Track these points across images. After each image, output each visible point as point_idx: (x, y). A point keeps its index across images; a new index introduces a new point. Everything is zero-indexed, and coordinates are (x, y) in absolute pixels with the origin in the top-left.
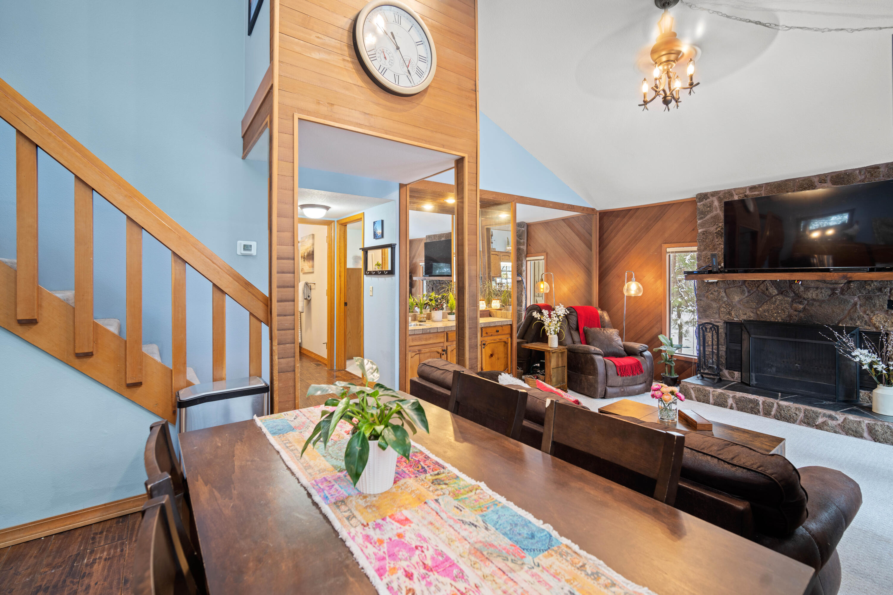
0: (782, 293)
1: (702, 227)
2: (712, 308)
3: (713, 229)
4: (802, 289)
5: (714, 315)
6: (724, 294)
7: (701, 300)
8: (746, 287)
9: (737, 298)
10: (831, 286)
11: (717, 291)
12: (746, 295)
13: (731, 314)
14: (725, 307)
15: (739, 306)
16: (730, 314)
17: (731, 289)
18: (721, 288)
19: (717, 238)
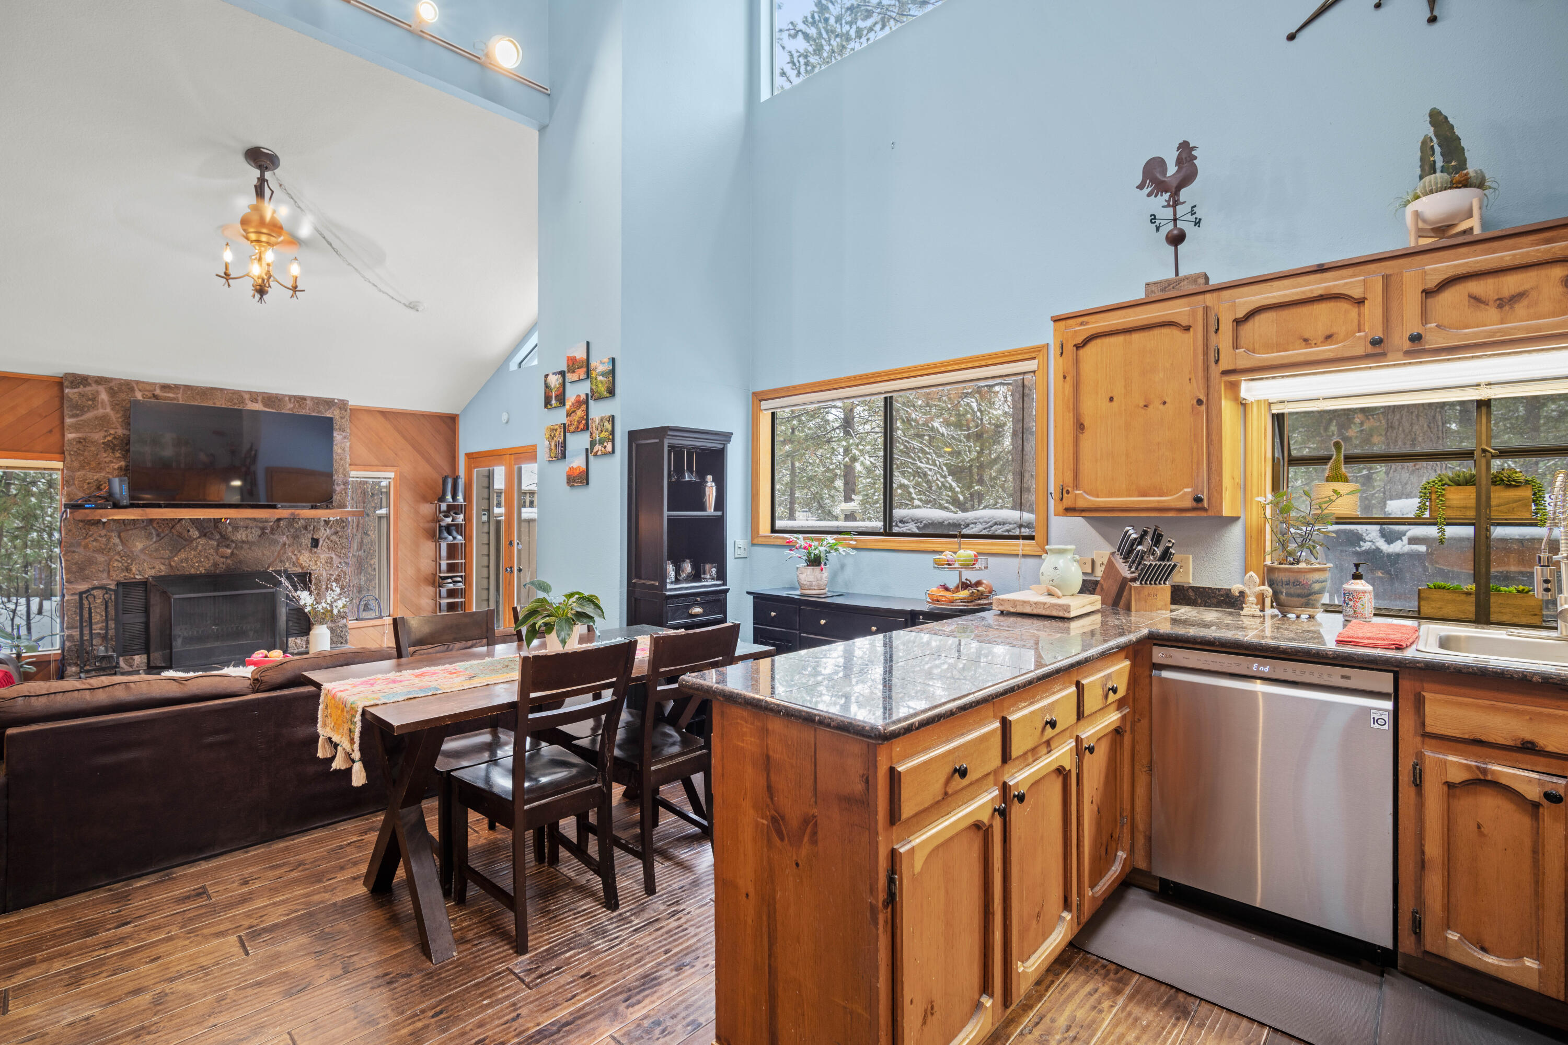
0: (205, 535)
1: (81, 431)
2: (96, 563)
3: (98, 436)
4: (230, 529)
5: (100, 574)
6: (118, 541)
7: (74, 552)
8: (154, 528)
9: (139, 546)
10: (261, 525)
11: (105, 535)
12: (154, 540)
13: (131, 570)
14: (120, 560)
15: (142, 557)
16: (128, 569)
17: (130, 532)
18: (112, 531)
19: (105, 451)
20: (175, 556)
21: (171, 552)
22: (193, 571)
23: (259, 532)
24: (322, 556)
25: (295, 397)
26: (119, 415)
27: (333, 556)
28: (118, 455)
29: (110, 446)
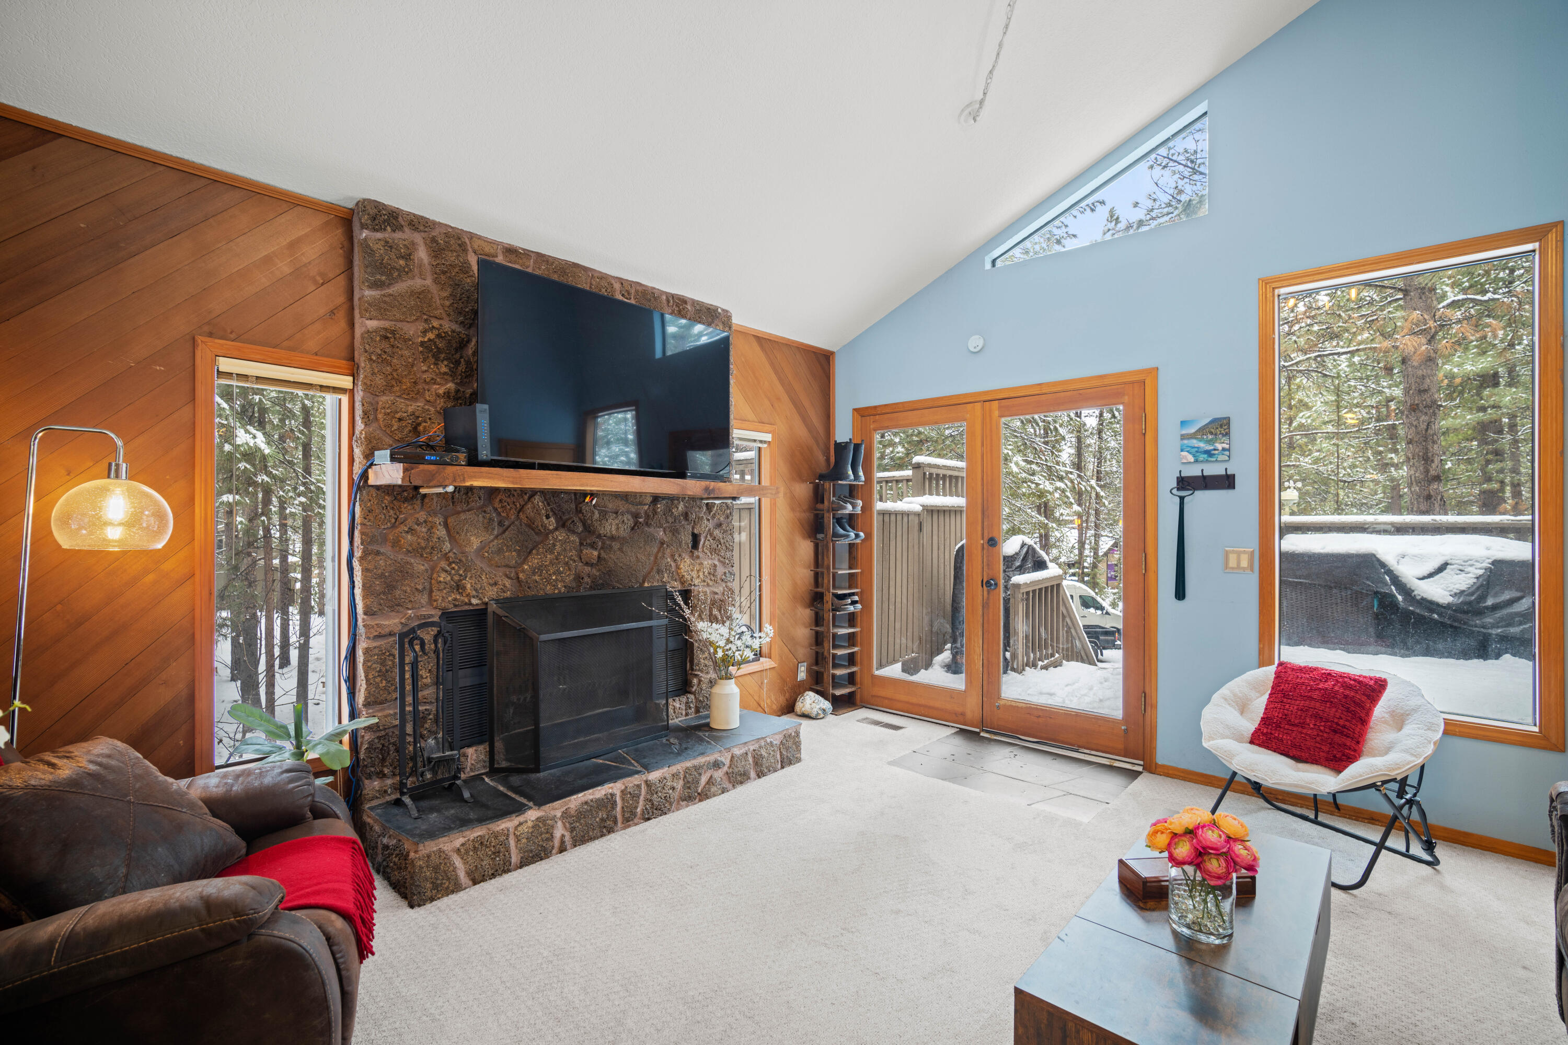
0: (563, 526)
1: (382, 316)
2: (412, 576)
3: (414, 330)
4: (597, 512)
5: (418, 597)
6: (445, 532)
7: (378, 553)
8: (496, 509)
9: (475, 542)
10: (634, 509)
11: (425, 522)
12: (496, 532)
13: (464, 588)
14: (448, 568)
15: (479, 563)
16: (459, 587)
17: (463, 516)
18: (435, 514)
19: (424, 361)
20: (523, 563)
21: (519, 555)
22: (549, 589)
23: (631, 523)
24: (704, 563)
25: (673, 296)
26: (445, 294)
27: (717, 563)
28: (444, 369)
29: (431, 351)
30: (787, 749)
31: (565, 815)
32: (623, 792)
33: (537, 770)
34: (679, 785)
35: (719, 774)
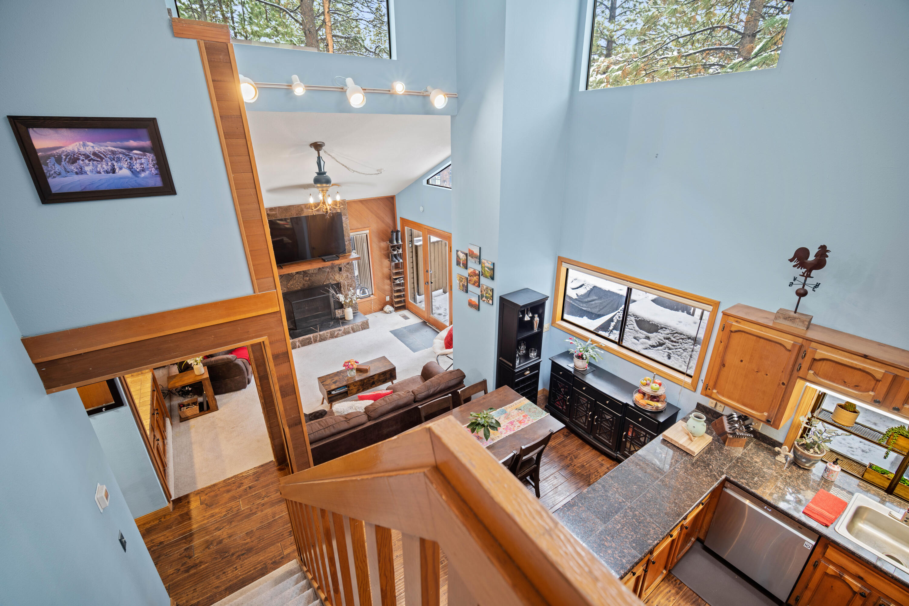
0: (298, 273)
20: (288, 283)
21: (287, 282)
22: (296, 289)
24: (344, 275)
27: (348, 274)
30: (364, 326)
31: (299, 341)
32: (313, 337)
33: (296, 330)
34: (329, 335)
35: (340, 332)
